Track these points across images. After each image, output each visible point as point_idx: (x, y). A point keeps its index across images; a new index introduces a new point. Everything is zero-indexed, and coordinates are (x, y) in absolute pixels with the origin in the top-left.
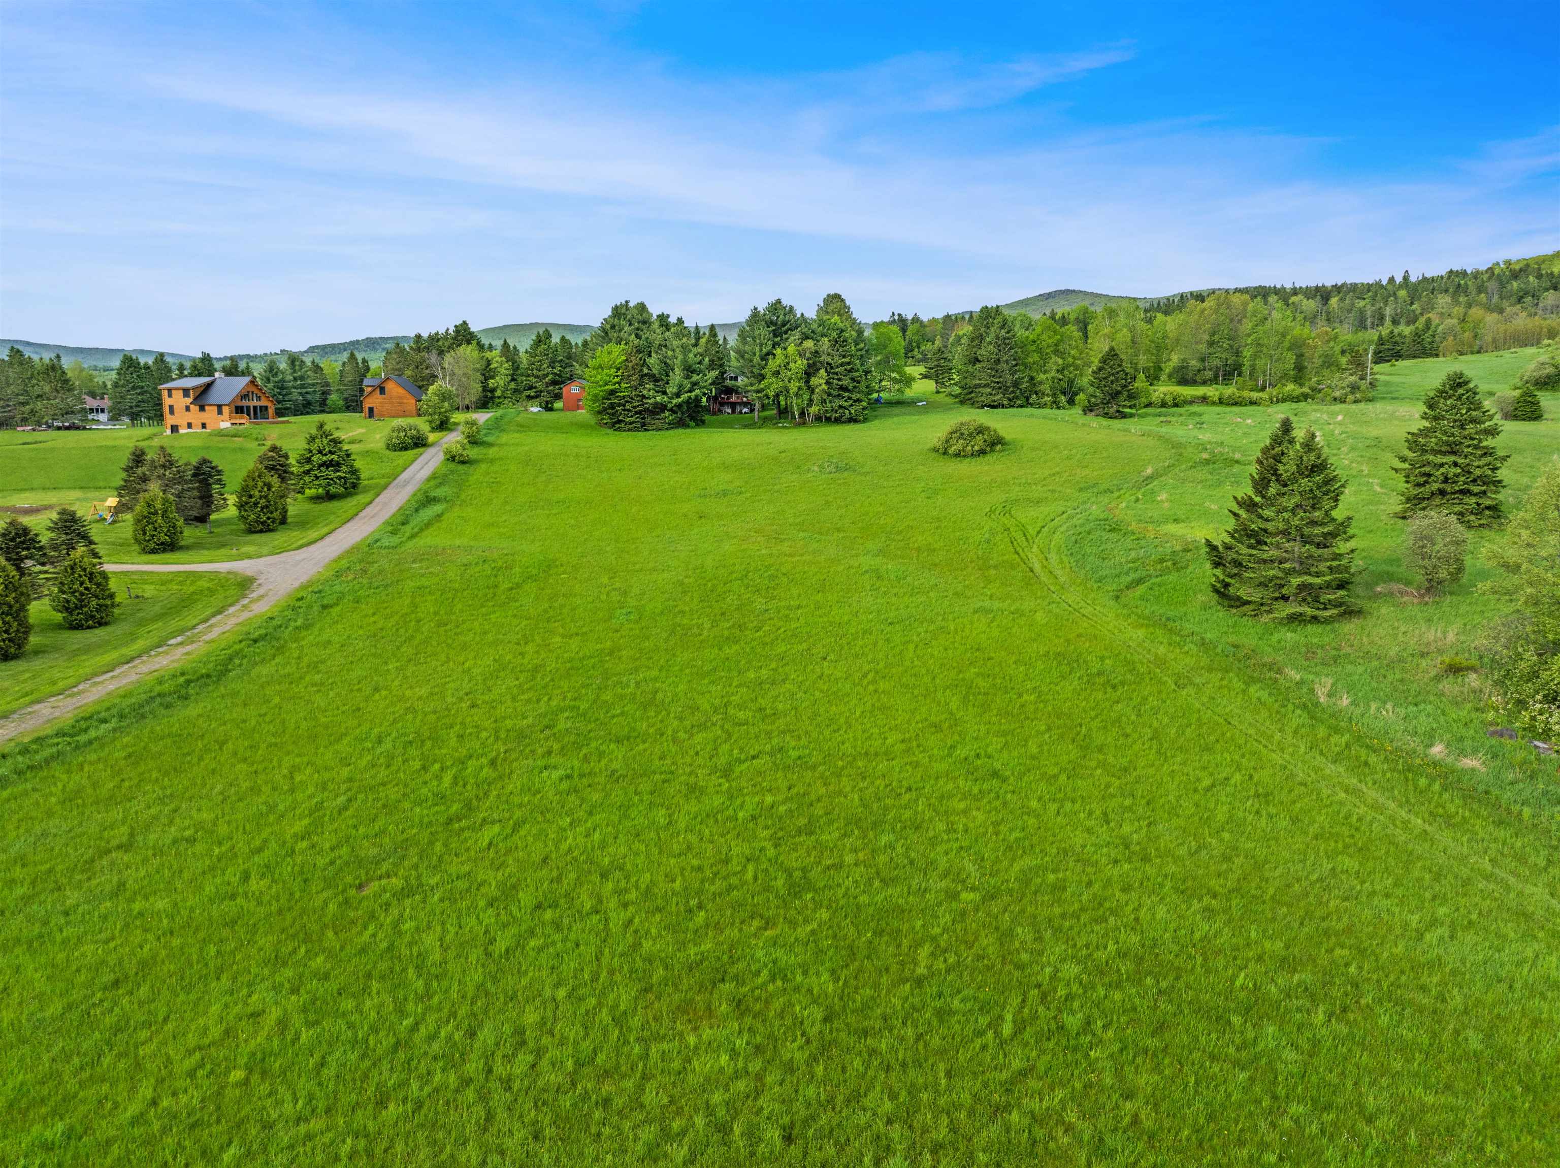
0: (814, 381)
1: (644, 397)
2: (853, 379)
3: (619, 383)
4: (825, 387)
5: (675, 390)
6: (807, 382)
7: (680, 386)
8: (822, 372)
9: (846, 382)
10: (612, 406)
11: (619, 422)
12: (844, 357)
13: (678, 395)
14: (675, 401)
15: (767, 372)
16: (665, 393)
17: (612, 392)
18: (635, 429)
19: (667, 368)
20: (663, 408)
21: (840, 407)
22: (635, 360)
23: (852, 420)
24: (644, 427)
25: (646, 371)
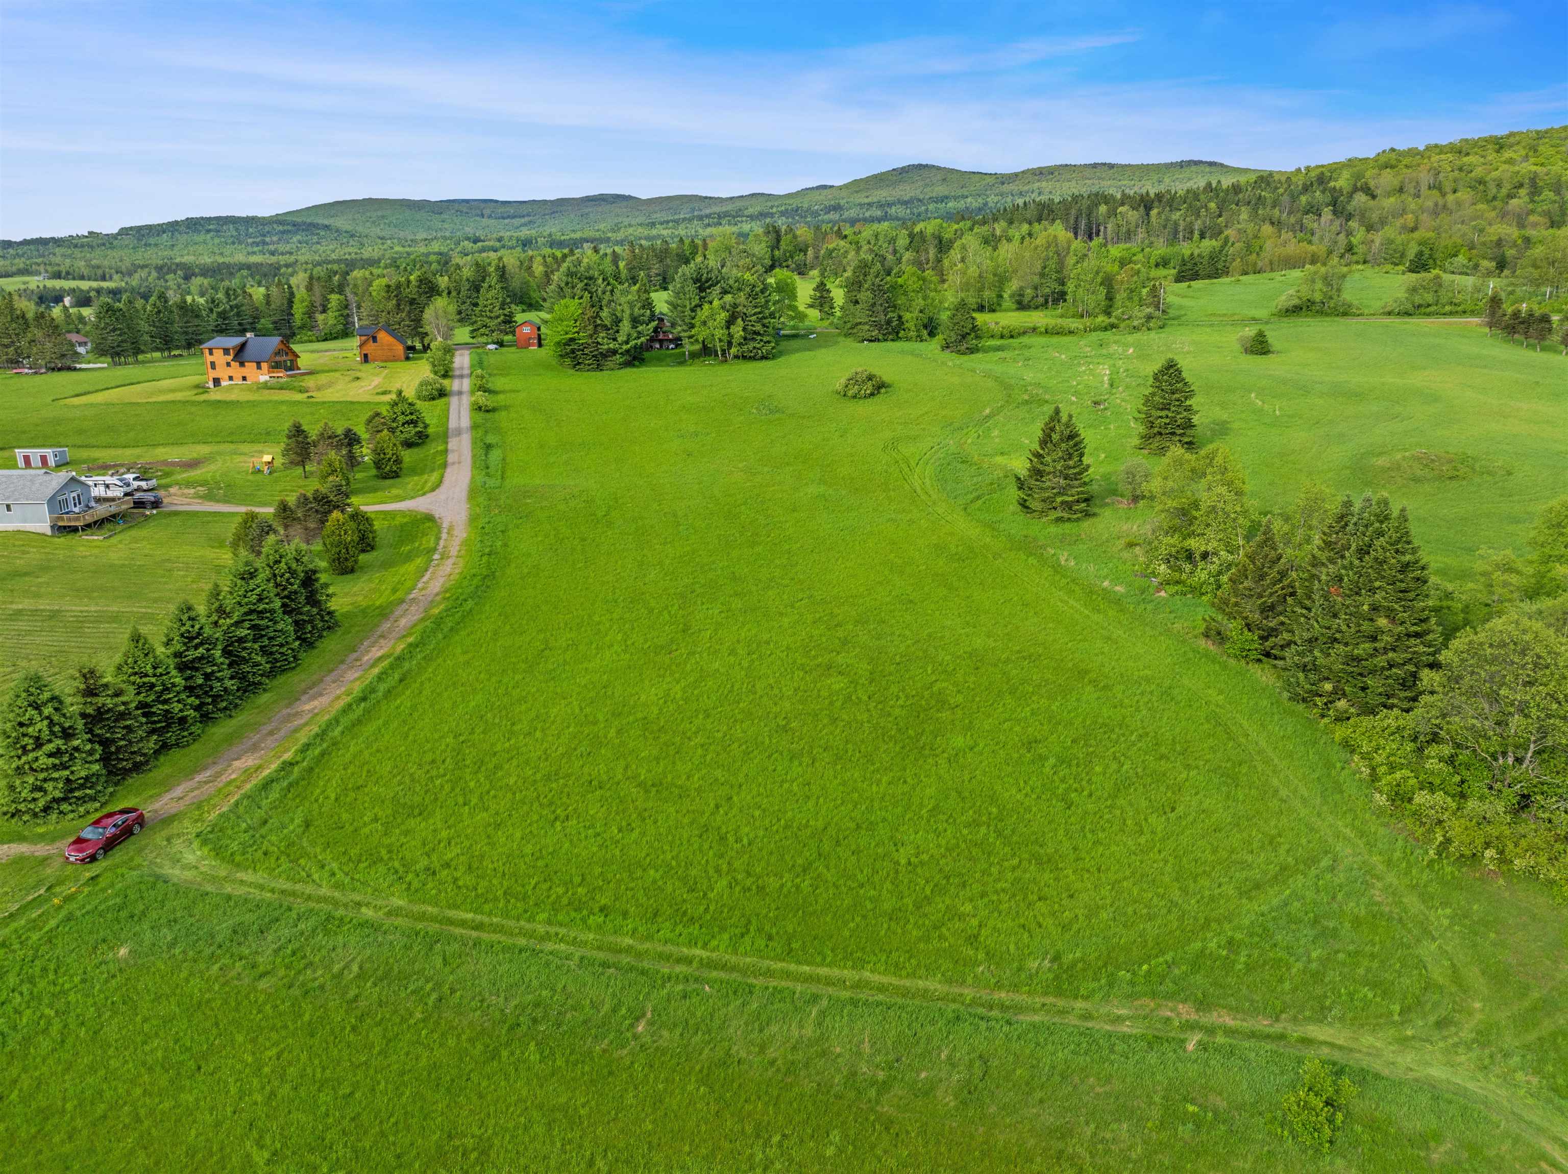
0: (733, 329)
1: (598, 343)
2: (764, 326)
3: (578, 333)
4: (742, 333)
5: (625, 339)
6: (728, 329)
7: (629, 335)
8: (740, 320)
9: (758, 327)
10: (573, 351)
11: (579, 364)
12: (756, 307)
13: (627, 343)
14: (625, 347)
15: (697, 322)
16: (615, 339)
17: (572, 340)
18: (594, 370)
19: (618, 321)
20: (614, 352)
21: (754, 348)
22: (590, 313)
23: (764, 358)
24: (599, 368)
25: (599, 322)
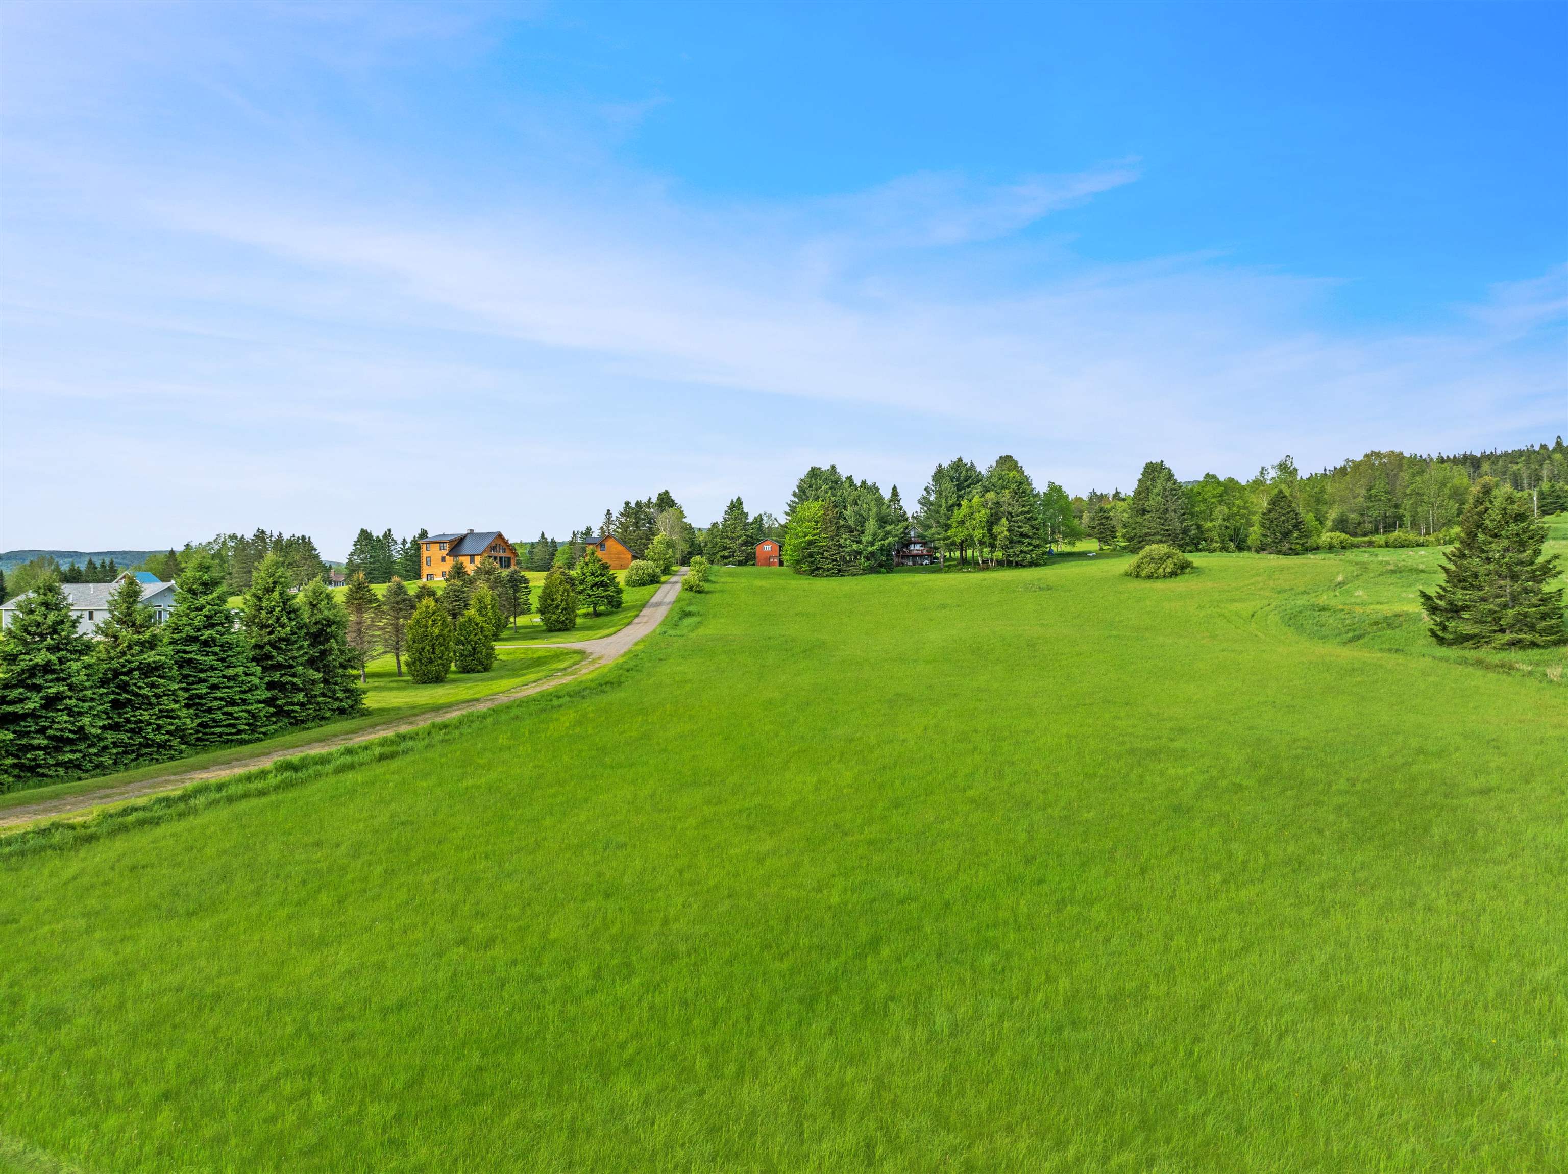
0: (996, 529)
1: (840, 546)
2: (1033, 527)
3: (819, 534)
4: (1006, 533)
5: (870, 539)
6: (990, 530)
7: (875, 535)
8: (1004, 520)
9: (1026, 529)
10: (811, 555)
11: (818, 569)
12: (1023, 506)
13: (872, 544)
14: (870, 549)
15: (953, 521)
16: (859, 542)
17: (811, 543)
18: (832, 576)
19: (862, 521)
20: (858, 555)
21: (1022, 552)
22: (831, 514)
23: (1033, 564)
24: (840, 573)
25: (842, 522)
